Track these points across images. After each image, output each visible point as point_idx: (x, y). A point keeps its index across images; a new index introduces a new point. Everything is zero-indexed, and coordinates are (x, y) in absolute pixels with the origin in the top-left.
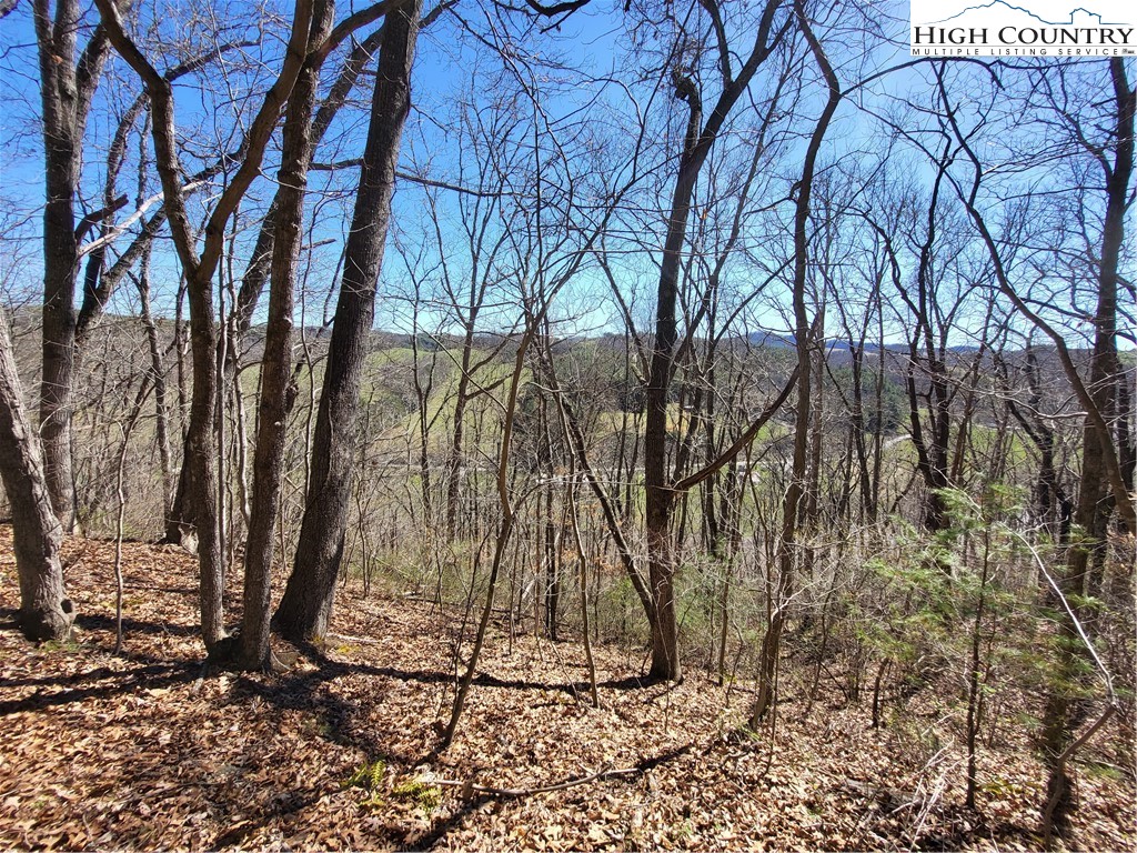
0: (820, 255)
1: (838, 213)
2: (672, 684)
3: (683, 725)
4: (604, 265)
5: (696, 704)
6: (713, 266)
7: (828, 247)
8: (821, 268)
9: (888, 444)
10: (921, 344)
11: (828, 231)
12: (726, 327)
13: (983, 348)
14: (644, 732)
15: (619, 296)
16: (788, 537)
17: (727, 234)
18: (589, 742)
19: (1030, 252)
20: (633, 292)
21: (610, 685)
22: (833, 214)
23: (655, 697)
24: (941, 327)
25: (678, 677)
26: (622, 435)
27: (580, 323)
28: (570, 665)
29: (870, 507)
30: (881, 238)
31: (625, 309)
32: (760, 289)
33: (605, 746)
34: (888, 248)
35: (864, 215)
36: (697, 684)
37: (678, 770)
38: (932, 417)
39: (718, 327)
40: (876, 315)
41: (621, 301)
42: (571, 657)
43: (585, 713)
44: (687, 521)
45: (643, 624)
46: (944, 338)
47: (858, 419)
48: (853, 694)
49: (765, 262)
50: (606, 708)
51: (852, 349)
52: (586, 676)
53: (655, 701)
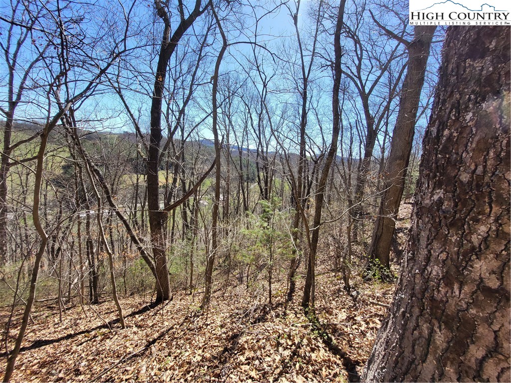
0: (227, 110)
1: (233, 94)
2: (167, 301)
3: (172, 318)
4: (119, 93)
5: (179, 306)
6: (181, 106)
7: (230, 107)
8: (227, 115)
9: (252, 186)
10: (260, 150)
11: (229, 101)
12: (189, 135)
13: (276, 153)
14: (151, 329)
15: (130, 112)
16: (214, 225)
17: (187, 92)
18: (118, 348)
19: (288, 122)
20: (139, 111)
21: (133, 314)
22: (231, 94)
23: (158, 311)
24: (266, 144)
25: (170, 298)
26: (137, 187)
27: (106, 124)
28: (107, 313)
29: (246, 208)
30: (247, 108)
31: (134, 120)
32: (203, 120)
33: (128, 345)
34: (249, 112)
35: (241, 98)
36: (180, 298)
37: (167, 338)
38: (264, 176)
39: (186, 135)
40: (246, 138)
41: (132, 115)
42: (108, 309)
43: (116, 334)
44: (175, 225)
45: (152, 279)
46: (267, 148)
47: (241, 177)
48: (241, 280)
49: (205, 108)
50: (130, 327)
51: (239, 149)
52: (118, 315)
53: (158, 313)
